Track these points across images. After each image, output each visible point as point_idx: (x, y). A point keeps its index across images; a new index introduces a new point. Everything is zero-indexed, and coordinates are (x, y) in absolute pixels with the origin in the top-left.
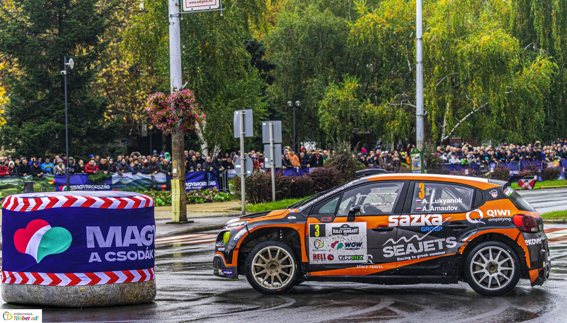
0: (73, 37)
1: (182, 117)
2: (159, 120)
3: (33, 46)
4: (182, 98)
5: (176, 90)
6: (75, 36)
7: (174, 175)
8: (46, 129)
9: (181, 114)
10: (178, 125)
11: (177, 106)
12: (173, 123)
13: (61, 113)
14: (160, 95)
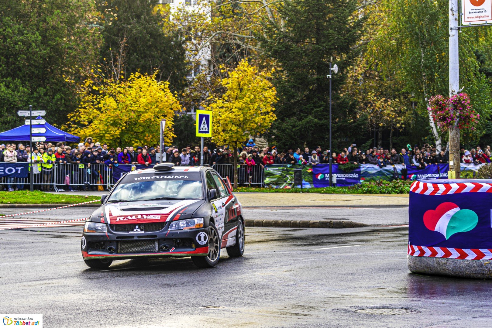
0: (330, 46)
1: (458, 117)
2: (440, 119)
3: (297, 53)
4: (459, 100)
5: (454, 93)
6: (332, 44)
7: (450, 167)
8: (306, 124)
9: (458, 114)
10: (456, 124)
11: (455, 108)
12: (452, 122)
13: (318, 111)
14: (440, 97)
